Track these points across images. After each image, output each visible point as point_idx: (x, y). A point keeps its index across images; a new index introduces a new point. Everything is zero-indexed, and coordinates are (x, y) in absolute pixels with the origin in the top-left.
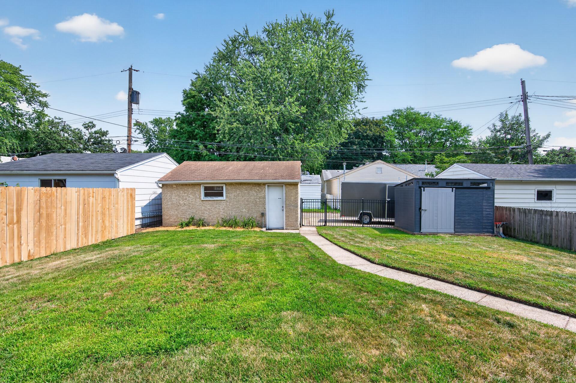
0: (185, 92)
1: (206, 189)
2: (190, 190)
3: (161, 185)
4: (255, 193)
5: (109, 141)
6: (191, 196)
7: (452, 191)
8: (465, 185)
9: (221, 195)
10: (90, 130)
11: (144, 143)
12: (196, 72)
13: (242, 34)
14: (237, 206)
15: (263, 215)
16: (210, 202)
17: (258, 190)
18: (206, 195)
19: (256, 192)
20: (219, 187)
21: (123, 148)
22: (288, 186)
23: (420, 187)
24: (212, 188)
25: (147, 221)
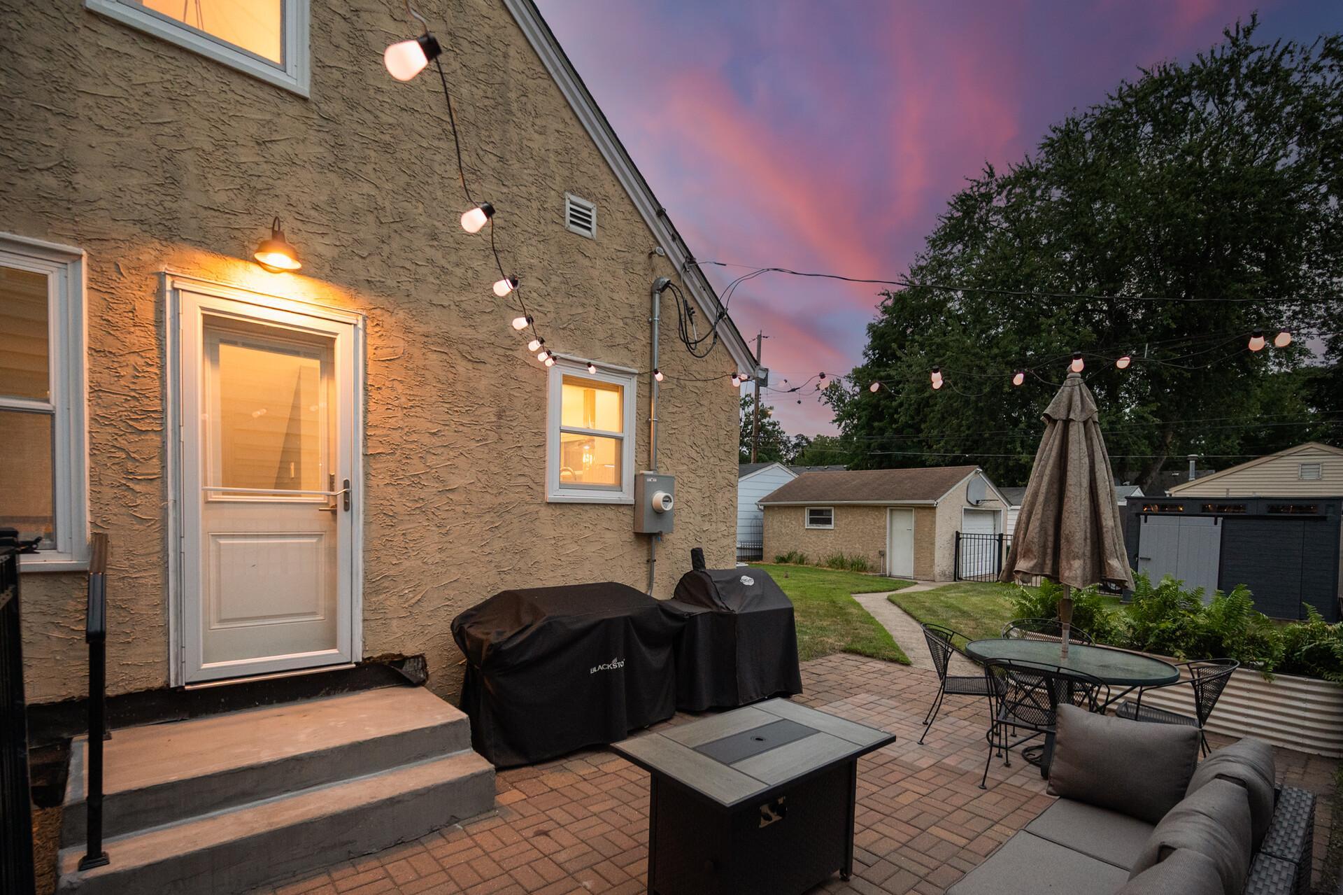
0: (871, 328)
1: (812, 512)
2: (793, 514)
3: (762, 508)
4: (872, 521)
5: (774, 424)
6: (794, 522)
7: (1216, 523)
8: (1251, 510)
9: (828, 521)
10: (746, 410)
11: (834, 421)
12: (883, 291)
13: (982, 180)
14: (848, 539)
15: (882, 554)
16: (815, 532)
17: (877, 516)
18: (812, 521)
19: (874, 519)
20: (826, 510)
21: (800, 435)
22: (919, 510)
23: (1138, 515)
24: (820, 512)
25: (748, 553)
